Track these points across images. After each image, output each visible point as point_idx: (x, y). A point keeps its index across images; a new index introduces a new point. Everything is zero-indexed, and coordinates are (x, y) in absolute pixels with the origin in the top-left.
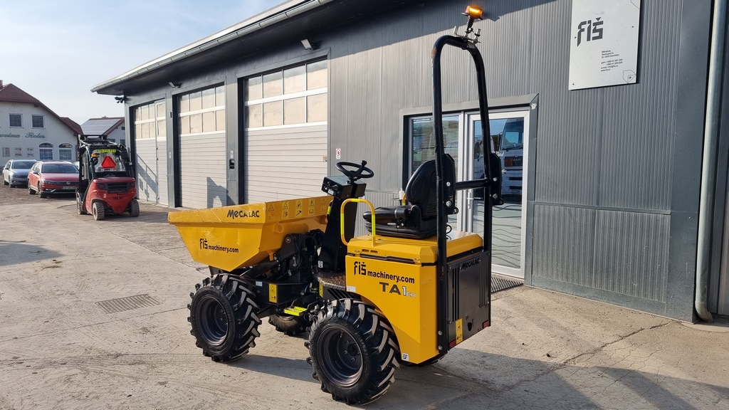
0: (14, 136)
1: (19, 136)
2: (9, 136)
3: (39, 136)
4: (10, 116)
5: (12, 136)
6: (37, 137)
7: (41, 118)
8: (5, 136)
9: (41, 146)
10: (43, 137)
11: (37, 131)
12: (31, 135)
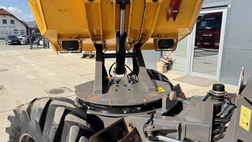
0: (5, 27)
1: (6, 27)
2: (3, 27)
3: (13, 27)
4: (3, 20)
5: (4, 27)
6: (12, 27)
7: (14, 20)
8: (2, 27)
9: (14, 30)
10: (15, 27)
11: (12, 25)
12: (10, 27)
